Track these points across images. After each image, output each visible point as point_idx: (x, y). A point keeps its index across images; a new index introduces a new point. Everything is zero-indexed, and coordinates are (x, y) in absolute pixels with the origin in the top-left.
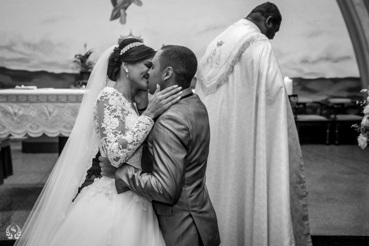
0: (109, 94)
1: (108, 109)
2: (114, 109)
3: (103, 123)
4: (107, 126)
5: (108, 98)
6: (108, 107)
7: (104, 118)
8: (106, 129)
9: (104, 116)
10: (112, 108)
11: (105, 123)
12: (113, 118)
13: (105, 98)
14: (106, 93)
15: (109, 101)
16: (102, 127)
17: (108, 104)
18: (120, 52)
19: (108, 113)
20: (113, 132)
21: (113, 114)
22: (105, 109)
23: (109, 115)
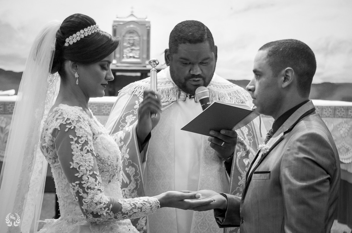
0: (73, 121)
1: (77, 142)
2: (84, 141)
3: (73, 162)
4: (79, 166)
5: (73, 128)
6: (75, 139)
7: (73, 155)
8: (79, 170)
9: (73, 153)
10: (82, 141)
11: (76, 161)
12: (86, 153)
13: (68, 126)
14: (68, 119)
15: (76, 131)
16: (71, 167)
17: (75, 136)
18: (65, 42)
19: (77, 147)
21: (86, 148)
22: (72, 143)
23: (80, 150)
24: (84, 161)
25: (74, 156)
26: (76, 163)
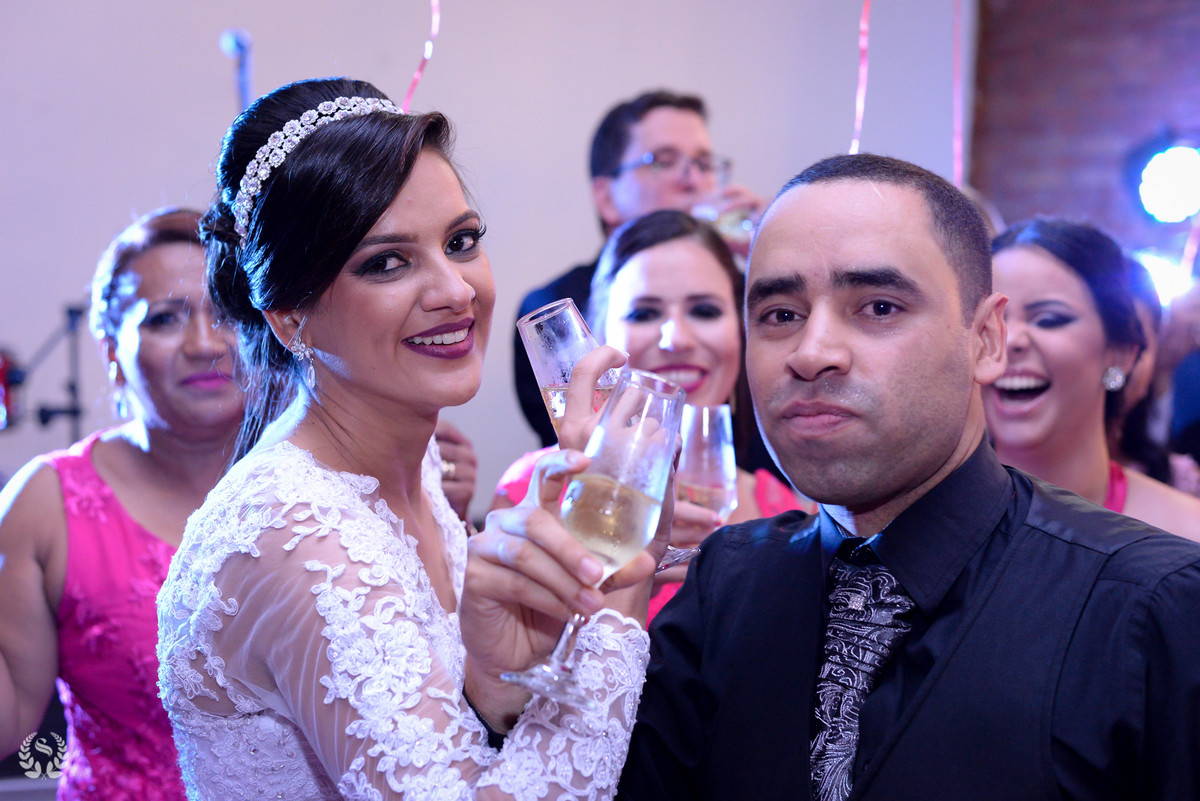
0: (324, 511)
1: (343, 581)
3: (332, 676)
4: (360, 685)
5: (322, 531)
6: (336, 572)
7: (327, 642)
9: (327, 632)
10: (374, 576)
11: (341, 668)
12: (392, 623)
13: (299, 530)
14: (300, 505)
15: (343, 543)
16: (327, 701)
17: (335, 559)
19: (346, 604)
20: (409, 704)
21: (389, 605)
22: (318, 588)
23: (357, 615)
24: (381, 656)
25: (333, 646)
26: (340, 674)
